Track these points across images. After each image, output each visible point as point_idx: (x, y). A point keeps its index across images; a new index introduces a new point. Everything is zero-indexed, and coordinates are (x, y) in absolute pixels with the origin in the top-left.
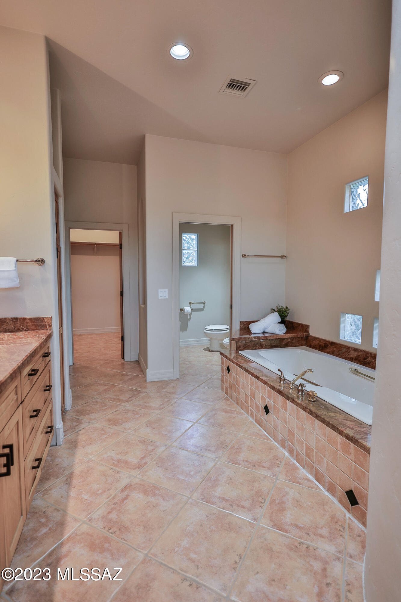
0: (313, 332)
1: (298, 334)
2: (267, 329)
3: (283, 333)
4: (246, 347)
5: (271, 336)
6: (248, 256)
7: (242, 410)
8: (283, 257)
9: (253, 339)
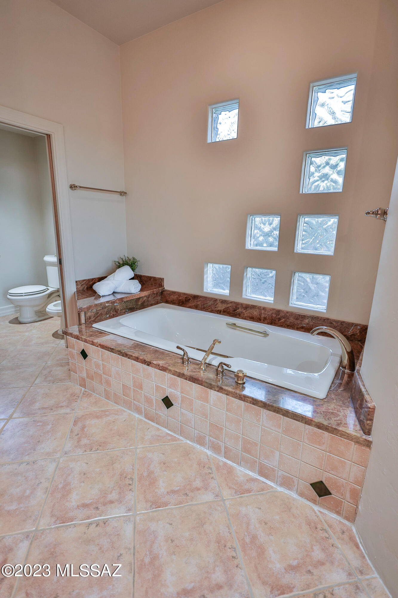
0: (168, 286)
1: (154, 290)
2: (118, 289)
3: (138, 291)
4: (98, 318)
5: (127, 297)
6: (81, 187)
7: (117, 405)
8: (123, 193)
9: (107, 305)
